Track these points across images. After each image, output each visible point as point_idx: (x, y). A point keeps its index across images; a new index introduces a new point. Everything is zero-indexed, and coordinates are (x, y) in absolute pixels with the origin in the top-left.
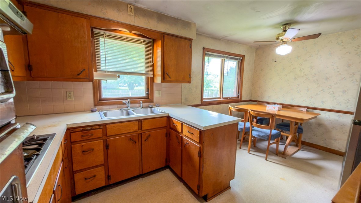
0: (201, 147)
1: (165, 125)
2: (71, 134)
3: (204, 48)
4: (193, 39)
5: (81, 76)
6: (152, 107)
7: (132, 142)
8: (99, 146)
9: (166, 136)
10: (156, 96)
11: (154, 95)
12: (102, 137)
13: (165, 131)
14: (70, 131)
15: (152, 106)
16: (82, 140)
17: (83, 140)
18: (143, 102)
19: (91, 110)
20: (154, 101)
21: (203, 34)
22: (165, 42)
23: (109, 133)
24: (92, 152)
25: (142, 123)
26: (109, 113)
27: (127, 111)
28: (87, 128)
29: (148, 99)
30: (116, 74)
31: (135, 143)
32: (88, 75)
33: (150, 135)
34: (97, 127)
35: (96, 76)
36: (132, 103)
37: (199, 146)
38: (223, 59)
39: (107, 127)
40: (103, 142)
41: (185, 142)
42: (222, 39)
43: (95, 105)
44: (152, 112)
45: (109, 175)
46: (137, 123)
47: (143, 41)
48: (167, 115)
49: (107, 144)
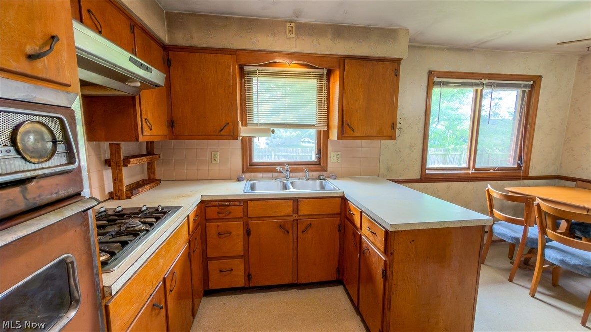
0: (388, 262)
1: (338, 211)
2: (206, 208)
3: (430, 73)
4: (402, 59)
5: (223, 133)
6: (323, 180)
7: (283, 231)
8: (237, 229)
9: (340, 231)
10: (332, 162)
11: (329, 159)
12: (242, 218)
13: (337, 221)
14: (205, 205)
15: (324, 178)
16: (217, 218)
17: (220, 219)
18: (309, 171)
19: (238, 179)
20: (329, 169)
21: (429, 46)
22: (346, 71)
23: (251, 214)
24: (229, 236)
25: (300, 204)
26: (259, 184)
27: (284, 183)
28: (224, 203)
29: (320, 166)
30: (269, 129)
31: (286, 233)
32: (232, 130)
33: (311, 225)
34: (238, 203)
35: (244, 132)
36: (292, 171)
37: (385, 259)
38: (480, 89)
39: (249, 204)
40: (244, 225)
41: (365, 246)
42: (475, 49)
43: (244, 172)
44: (323, 188)
45: (251, 273)
46: (291, 203)
47: (313, 75)
48: (342, 195)
49: (248, 229)
